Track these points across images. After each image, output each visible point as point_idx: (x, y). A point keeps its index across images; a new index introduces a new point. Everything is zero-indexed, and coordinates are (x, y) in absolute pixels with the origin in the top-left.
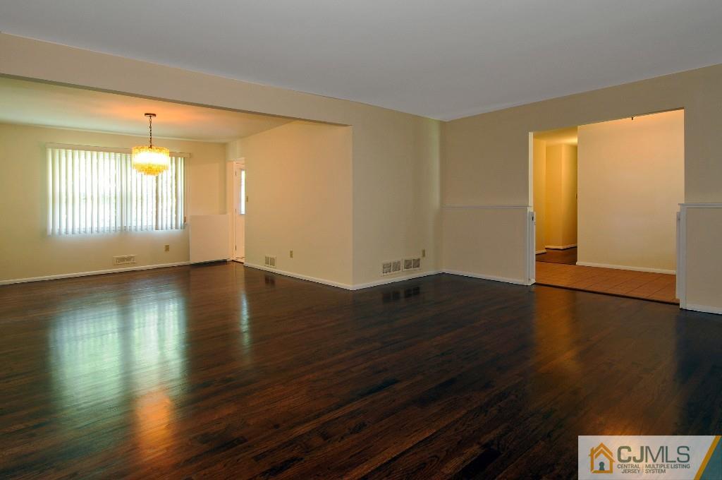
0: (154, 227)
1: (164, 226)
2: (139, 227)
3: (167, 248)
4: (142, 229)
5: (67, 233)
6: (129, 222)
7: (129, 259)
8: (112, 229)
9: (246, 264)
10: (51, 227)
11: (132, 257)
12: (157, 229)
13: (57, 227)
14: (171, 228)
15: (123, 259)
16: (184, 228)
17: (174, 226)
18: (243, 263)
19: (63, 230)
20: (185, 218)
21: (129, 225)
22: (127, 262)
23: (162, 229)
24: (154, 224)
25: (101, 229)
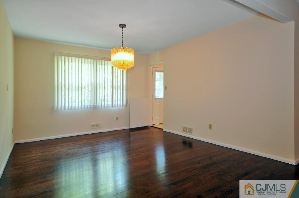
0: (111, 105)
1: (116, 105)
2: (103, 106)
3: (117, 118)
4: (104, 107)
5: (65, 109)
6: (98, 102)
7: (97, 125)
8: (89, 107)
9: (164, 130)
10: (56, 106)
11: (99, 124)
12: (112, 107)
13: (60, 106)
14: (120, 107)
15: (94, 125)
16: (126, 107)
17: (121, 105)
18: (162, 129)
19: (63, 108)
20: (127, 100)
21: (98, 104)
22: (97, 127)
23: (115, 107)
24: (111, 104)
25: (83, 107)
